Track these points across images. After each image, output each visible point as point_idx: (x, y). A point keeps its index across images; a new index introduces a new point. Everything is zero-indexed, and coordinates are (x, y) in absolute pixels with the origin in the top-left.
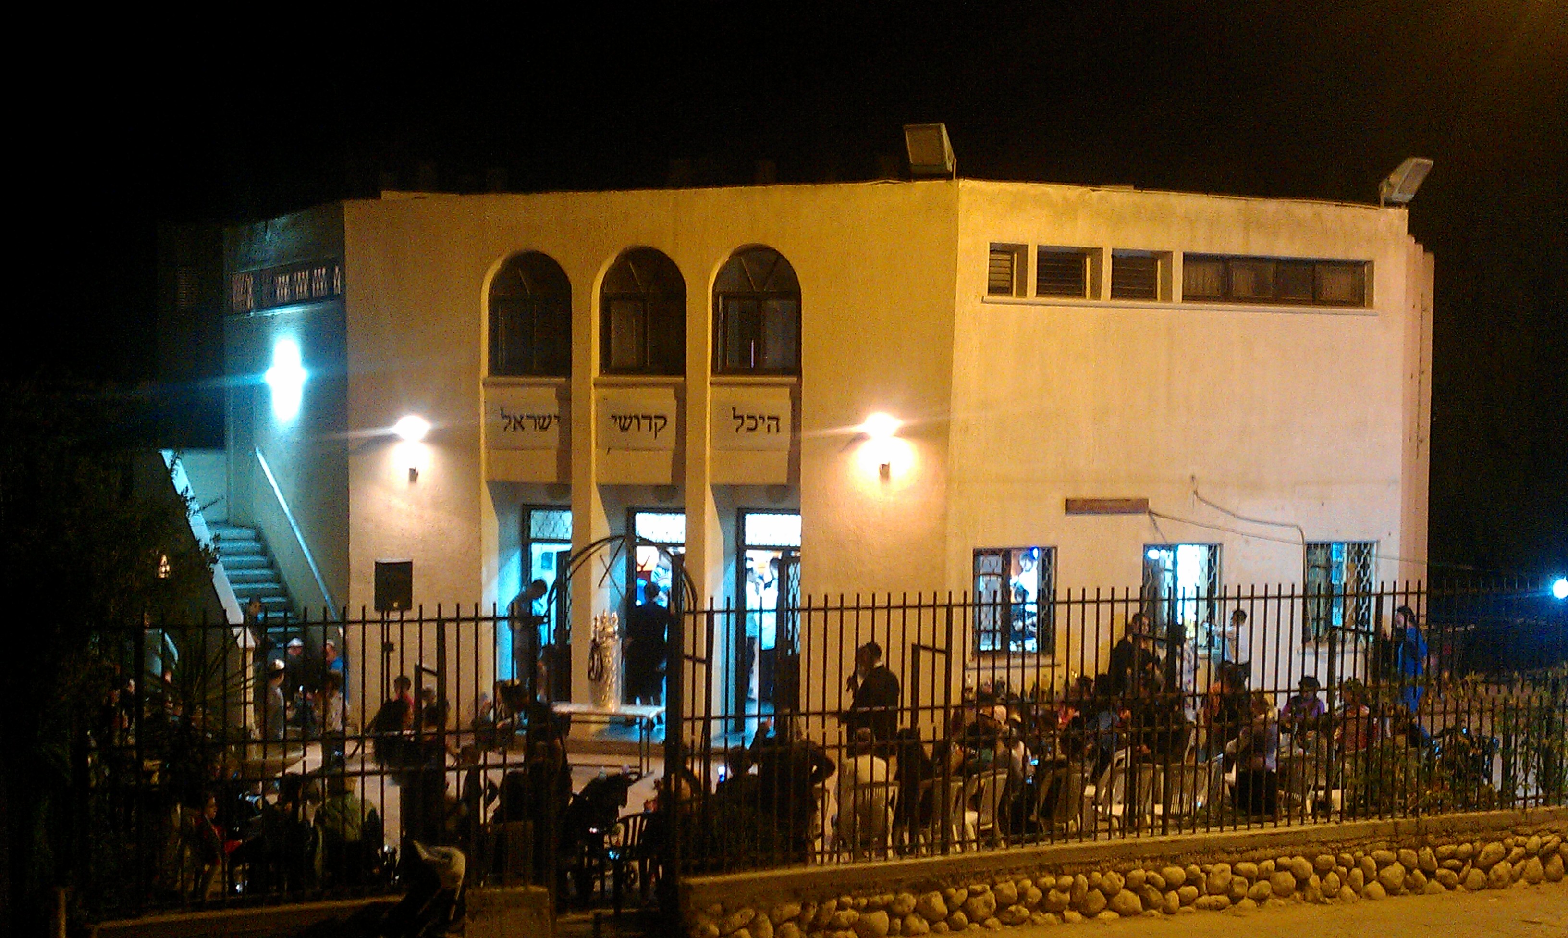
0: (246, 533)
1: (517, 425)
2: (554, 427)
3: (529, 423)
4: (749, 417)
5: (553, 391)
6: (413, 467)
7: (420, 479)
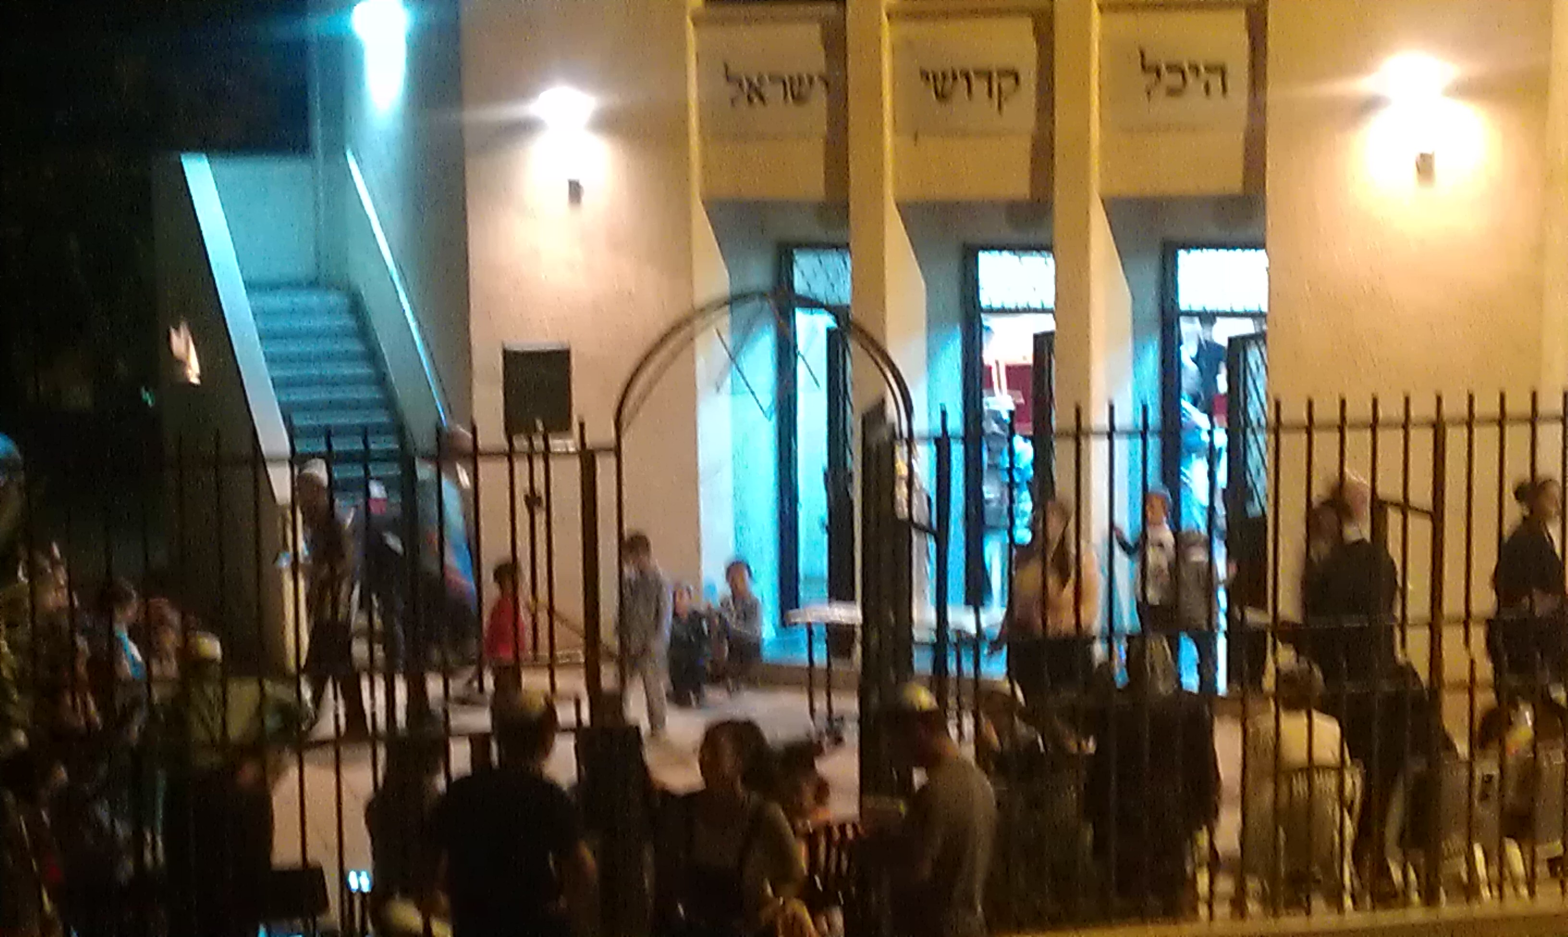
0: (334, 299)
1: (753, 95)
2: (819, 99)
3: (775, 92)
4: (1170, 68)
5: (815, 31)
6: (574, 177)
7: (586, 197)
